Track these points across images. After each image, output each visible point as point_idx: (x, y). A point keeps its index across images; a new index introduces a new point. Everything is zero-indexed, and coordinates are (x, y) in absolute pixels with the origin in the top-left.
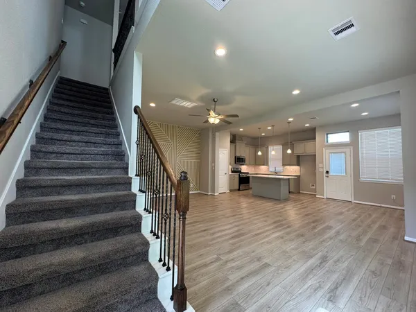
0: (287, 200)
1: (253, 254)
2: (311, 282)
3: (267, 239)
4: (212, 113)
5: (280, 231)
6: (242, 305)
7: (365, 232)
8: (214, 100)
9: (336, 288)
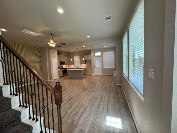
0: (83, 78)
1: (80, 105)
2: (101, 108)
3: (82, 97)
4: (52, 41)
5: (86, 91)
6: (84, 129)
7: (108, 85)
8: (51, 34)
9: (108, 107)
